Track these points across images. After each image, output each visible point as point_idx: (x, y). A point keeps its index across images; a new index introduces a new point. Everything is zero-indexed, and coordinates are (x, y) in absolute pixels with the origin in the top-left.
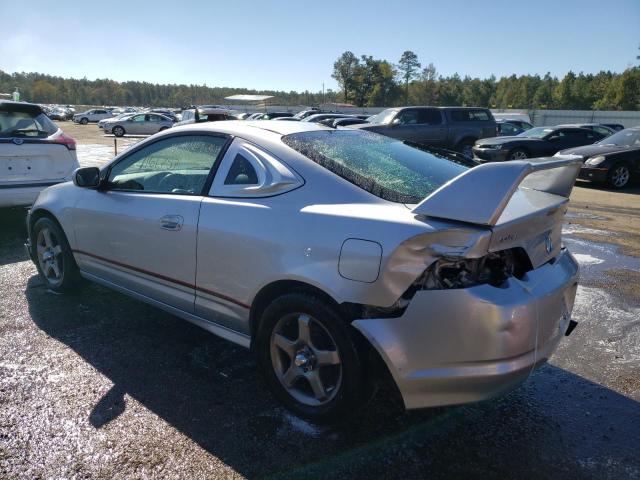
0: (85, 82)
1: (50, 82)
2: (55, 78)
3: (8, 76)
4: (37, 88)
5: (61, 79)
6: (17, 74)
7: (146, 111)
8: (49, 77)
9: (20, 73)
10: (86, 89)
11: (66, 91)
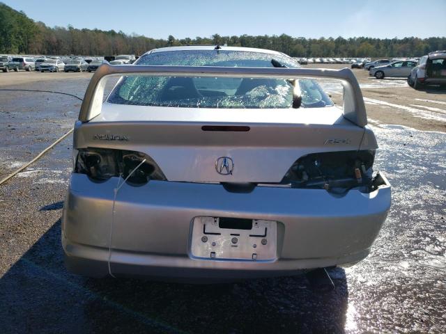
0: (395, 41)
1: (370, 42)
2: (374, 40)
3: (345, 40)
4: (361, 47)
5: (379, 40)
6: (350, 39)
7: (404, 60)
8: (370, 39)
9: (353, 38)
10: (394, 46)
11: (380, 48)
